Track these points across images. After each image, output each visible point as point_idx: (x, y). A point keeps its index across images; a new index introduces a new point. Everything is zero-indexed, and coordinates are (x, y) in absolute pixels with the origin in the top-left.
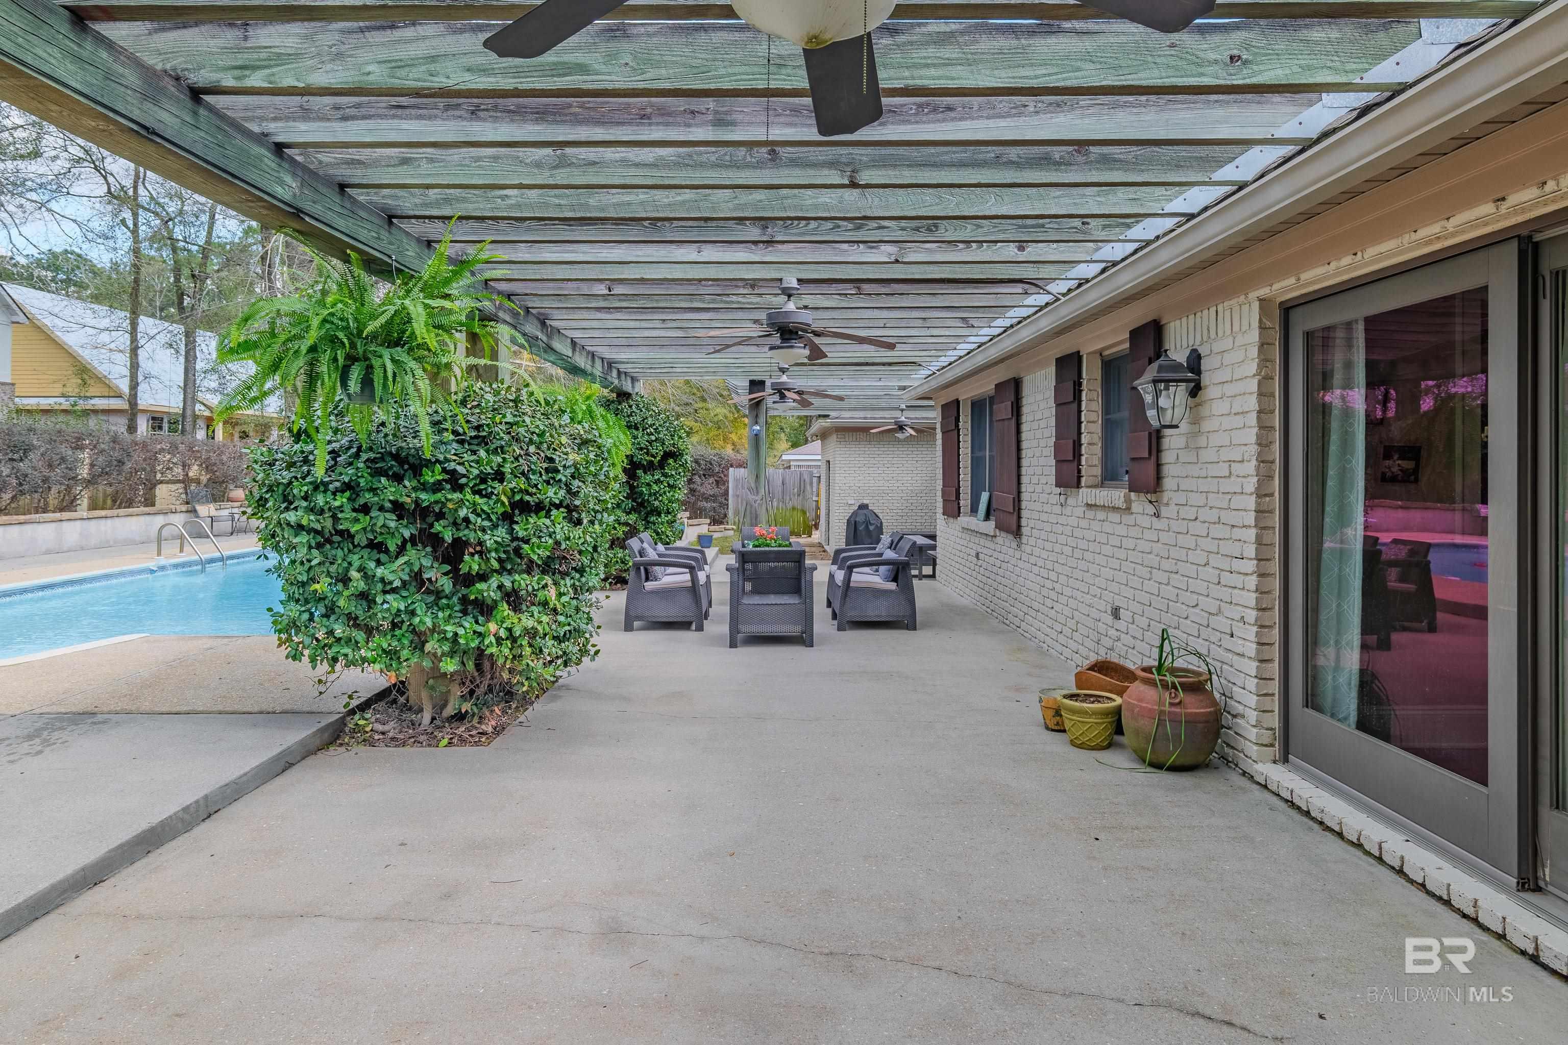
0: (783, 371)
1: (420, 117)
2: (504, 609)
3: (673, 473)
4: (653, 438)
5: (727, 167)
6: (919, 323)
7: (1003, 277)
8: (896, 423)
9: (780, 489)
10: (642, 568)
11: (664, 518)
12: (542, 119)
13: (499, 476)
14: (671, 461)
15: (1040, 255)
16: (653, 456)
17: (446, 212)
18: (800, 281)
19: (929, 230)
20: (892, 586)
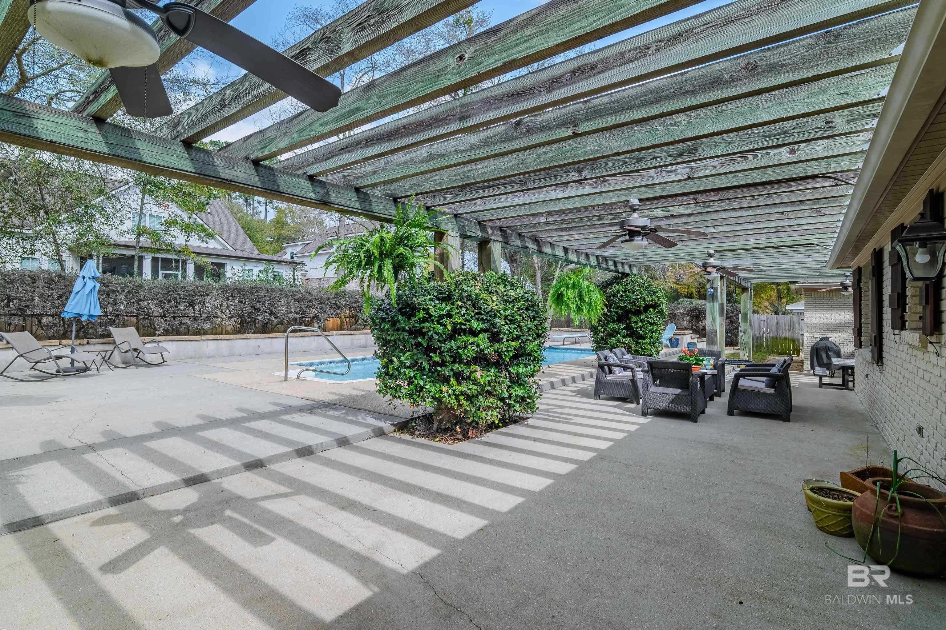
0: (710, 255)
1: (349, 152)
2: (453, 381)
3: (652, 316)
4: (638, 297)
5: (504, 141)
6: (779, 216)
7: (797, 176)
8: (842, 285)
9: (775, 327)
10: (606, 367)
11: (648, 340)
12: (390, 139)
13: (449, 316)
14: (651, 310)
15: (810, 155)
16: (638, 307)
17: (409, 193)
18: (640, 200)
19: (690, 153)
20: (771, 391)
